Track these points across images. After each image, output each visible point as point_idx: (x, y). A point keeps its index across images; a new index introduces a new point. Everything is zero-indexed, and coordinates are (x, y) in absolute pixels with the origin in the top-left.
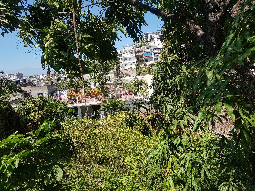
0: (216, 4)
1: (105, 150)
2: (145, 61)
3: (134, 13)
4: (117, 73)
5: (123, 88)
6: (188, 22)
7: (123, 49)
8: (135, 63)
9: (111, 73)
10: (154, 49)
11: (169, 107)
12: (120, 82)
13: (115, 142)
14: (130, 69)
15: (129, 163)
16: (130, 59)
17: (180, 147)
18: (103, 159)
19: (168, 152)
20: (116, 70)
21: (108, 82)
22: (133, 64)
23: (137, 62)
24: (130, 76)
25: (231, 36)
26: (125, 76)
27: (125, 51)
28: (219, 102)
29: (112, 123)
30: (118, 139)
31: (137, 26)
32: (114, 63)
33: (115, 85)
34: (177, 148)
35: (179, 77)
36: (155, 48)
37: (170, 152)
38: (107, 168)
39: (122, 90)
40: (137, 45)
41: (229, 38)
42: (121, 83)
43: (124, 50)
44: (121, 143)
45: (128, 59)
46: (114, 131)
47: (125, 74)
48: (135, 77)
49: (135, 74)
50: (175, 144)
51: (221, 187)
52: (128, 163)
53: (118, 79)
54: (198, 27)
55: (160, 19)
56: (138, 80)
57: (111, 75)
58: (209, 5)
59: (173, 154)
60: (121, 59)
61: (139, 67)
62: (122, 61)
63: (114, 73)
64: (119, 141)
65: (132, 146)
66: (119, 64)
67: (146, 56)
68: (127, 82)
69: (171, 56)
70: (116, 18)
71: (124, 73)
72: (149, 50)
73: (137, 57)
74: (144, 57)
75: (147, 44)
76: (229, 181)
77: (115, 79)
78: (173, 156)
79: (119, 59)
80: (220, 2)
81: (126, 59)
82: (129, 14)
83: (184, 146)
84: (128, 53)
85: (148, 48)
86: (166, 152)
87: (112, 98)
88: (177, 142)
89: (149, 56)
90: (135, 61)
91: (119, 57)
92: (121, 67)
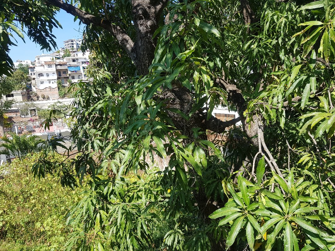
0: (145, 9)
1: (8, 214)
2: (70, 78)
3: (38, 8)
4: (28, 94)
5: (37, 118)
6: (114, 29)
7: (36, 59)
8: (56, 81)
9: (17, 94)
10: (83, 63)
11: (97, 143)
12: (32, 108)
13: (26, 200)
14: (48, 89)
15: (49, 227)
16: (48, 75)
17: (112, 196)
18: (6, 229)
19: (95, 208)
20: (25, 90)
21: (10, 109)
22: (53, 81)
23: (58, 78)
24: (48, 98)
25: (160, 51)
26: (41, 98)
27: (39, 63)
28: (148, 135)
29: (19, 171)
30: (31, 195)
31: (46, 27)
32: (21, 79)
33: (24, 113)
34: (109, 199)
35: (102, 103)
36: (85, 61)
37: (97, 207)
38: (14, 242)
39: (36, 119)
40: (57, 56)
41: (158, 53)
42: (34, 110)
43: (37, 61)
44: (35, 200)
45: (45, 75)
46: (24, 183)
47: (40, 96)
48: (56, 101)
49: (57, 96)
50: (105, 194)
51: (166, 238)
52: (47, 228)
53: (29, 103)
54: (127, 37)
55: (78, 20)
56: (61, 104)
57: (18, 98)
58: (137, 9)
59: (102, 208)
60: (33, 74)
61: (63, 86)
62: (36, 77)
63: (21, 95)
64: (32, 197)
65: (53, 202)
66: (30, 81)
67: (73, 72)
68: (44, 108)
69: (101, 73)
70: (8, 11)
71: (40, 94)
72: (75, 63)
73: (59, 72)
74: (69, 72)
75: (72, 54)
76: (175, 229)
77: (24, 103)
78: (101, 211)
79: (30, 74)
80: (149, 8)
81: (41, 75)
82: (30, 8)
83: (118, 195)
84: (44, 66)
85: (74, 61)
86: (92, 208)
87: (19, 133)
88: (108, 190)
89: (76, 71)
90: (55, 77)
91: (30, 71)
92: (34, 86)
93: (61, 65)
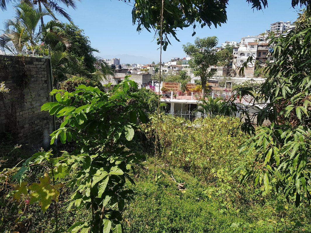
4: (228, 70)
8: (255, 61)
18: (190, 165)
20: (226, 67)
24: (243, 76)
26: (237, 75)
27: (244, 44)
32: (225, 57)
33: (221, 85)
39: (229, 90)
40: (261, 38)
42: (230, 83)
43: (242, 42)
45: (246, 55)
48: (250, 79)
49: (252, 75)
53: (227, 78)
56: (254, 82)
57: (219, 72)
60: (236, 53)
61: (259, 66)
62: (238, 56)
63: (223, 70)
64: (212, 148)
66: (232, 59)
73: (259, 53)
77: (223, 78)
78: (275, 147)
81: (242, 54)
84: (247, 46)
87: (214, 99)
91: (234, 50)
92: (234, 64)
93: (262, 46)
